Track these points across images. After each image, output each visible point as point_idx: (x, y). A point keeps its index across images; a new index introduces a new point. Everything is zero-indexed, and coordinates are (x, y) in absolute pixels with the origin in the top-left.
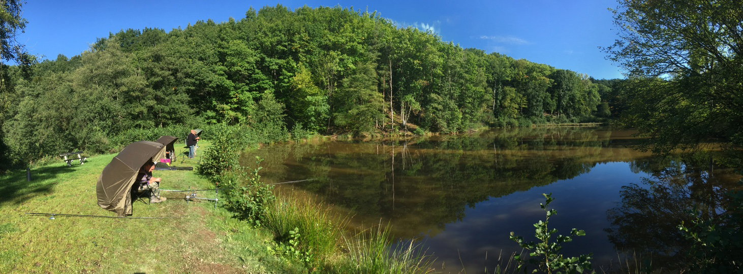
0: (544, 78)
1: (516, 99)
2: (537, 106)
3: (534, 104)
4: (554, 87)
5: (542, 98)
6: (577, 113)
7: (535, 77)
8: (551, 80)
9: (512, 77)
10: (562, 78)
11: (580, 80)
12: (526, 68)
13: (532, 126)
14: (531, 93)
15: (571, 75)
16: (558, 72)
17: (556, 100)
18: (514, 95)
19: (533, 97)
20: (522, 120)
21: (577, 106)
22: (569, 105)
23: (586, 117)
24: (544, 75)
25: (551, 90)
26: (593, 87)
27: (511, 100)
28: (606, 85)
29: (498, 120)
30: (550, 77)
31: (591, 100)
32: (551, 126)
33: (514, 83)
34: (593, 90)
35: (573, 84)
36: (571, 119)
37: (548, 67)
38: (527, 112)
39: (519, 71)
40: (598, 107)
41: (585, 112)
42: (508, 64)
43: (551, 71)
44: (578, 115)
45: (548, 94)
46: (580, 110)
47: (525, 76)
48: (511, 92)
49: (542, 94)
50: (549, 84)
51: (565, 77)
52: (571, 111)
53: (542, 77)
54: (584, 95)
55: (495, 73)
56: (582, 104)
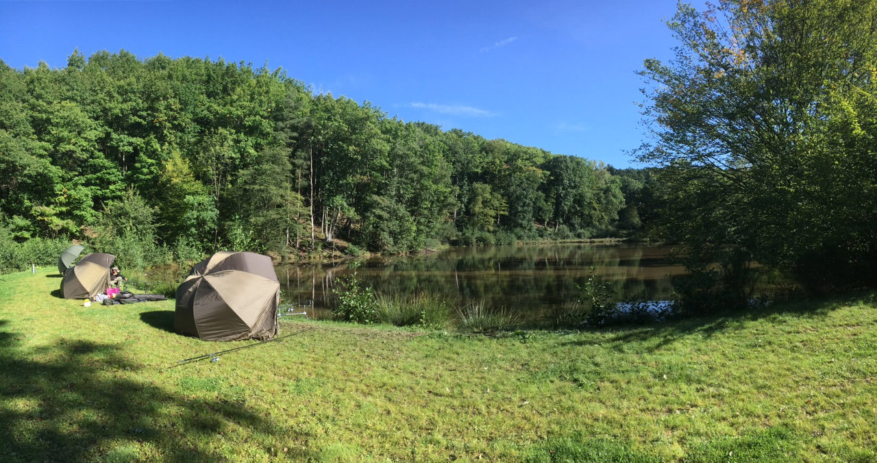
0: (534, 168)
1: (492, 202)
2: (525, 212)
3: (520, 209)
4: (550, 183)
5: (531, 200)
6: (588, 222)
7: (521, 168)
8: (545, 172)
9: (483, 167)
10: (562, 169)
11: (591, 170)
12: (507, 153)
13: (517, 244)
14: (515, 192)
15: (578, 163)
16: (556, 159)
17: (553, 203)
18: (488, 196)
19: (518, 198)
20: (501, 234)
21: (586, 212)
22: (573, 210)
23: (601, 230)
24: (534, 164)
25: (545, 188)
26: (613, 182)
27: (483, 203)
28: (634, 177)
29: (463, 234)
30: (543, 167)
31: (609, 202)
32: (545, 243)
33: (486, 176)
34: (613, 186)
35: (581, 178)
36: (577, 233)
37: (539, 151)
38: (508, 222)
39: (494, 158)
40: (621, 213)
41: (599, 221)
42: (477, 147)
43: (545, 157)
44: (588, 226)
45: (540, 193)
46: (591, 218)
47: (505, 166)
48: (483, 189)
49: (532, 194)
50: (542, 178)
51: (567, 167)
52: (576, 221)
53: (531, 168)
54: (598, 194)
55: (459, 162)
56: (595, 209)
